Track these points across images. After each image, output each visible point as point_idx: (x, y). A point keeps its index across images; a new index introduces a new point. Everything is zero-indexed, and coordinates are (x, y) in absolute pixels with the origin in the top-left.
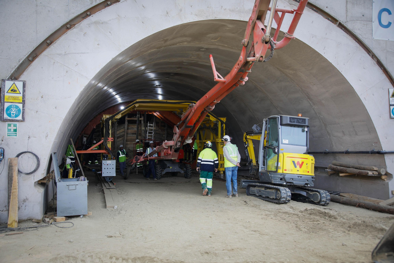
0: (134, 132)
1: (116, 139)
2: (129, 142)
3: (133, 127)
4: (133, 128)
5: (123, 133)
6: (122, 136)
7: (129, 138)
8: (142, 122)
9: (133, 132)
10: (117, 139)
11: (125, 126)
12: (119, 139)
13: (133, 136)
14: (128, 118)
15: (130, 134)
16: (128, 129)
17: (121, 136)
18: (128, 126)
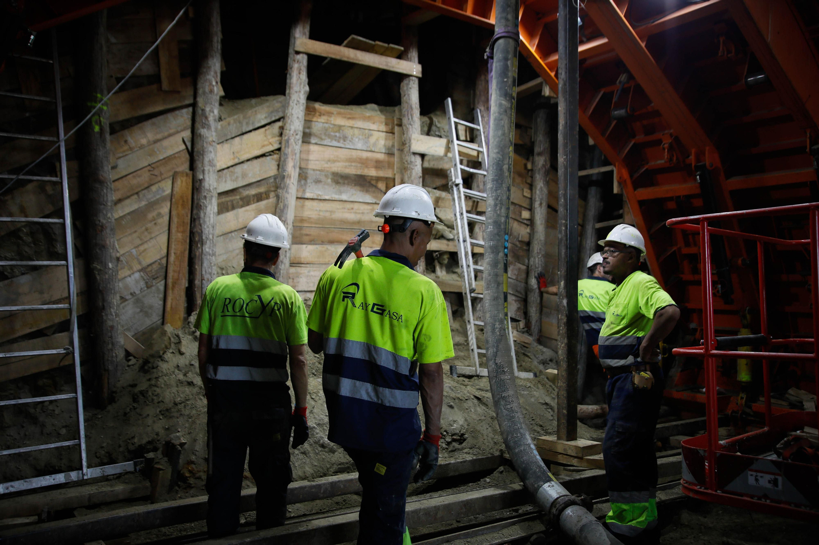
0: (352, 171)
1: (211, 207)
2: (311, 247)
3: (340, 121)
4: (345, 138)
5: (268, 168)
6: (262, 189)
7: (312, 210)
8: (412, 95)
9: (338, 167)
10: (223, 209)
11: (285, 106)
12: (230, 215)
13: (344, 197)
14: (313, 36)
15: (318, 181)
16: (306, 137)
17: (253, 191)
18: (309, 111)
